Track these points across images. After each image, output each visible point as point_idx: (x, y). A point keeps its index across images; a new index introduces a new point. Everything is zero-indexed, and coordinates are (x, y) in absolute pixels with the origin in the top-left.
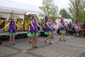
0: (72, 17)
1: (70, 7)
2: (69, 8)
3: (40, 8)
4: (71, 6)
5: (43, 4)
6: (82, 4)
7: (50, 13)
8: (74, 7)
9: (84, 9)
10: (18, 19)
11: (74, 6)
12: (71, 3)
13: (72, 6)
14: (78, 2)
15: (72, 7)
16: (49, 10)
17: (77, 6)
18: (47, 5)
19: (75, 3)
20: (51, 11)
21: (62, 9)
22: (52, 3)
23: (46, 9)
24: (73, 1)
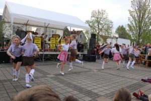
0: (133, 38)
1: (130, 24)
2: (128, 25)
3: (87, 22)
4: (131, 22)
5: (92, 17)
6: (147, 20)
7: (101, 30)
8: (136, 24)
9: (149, 27)
10: (53, 35)
11: (135, 22)
12: (131, 17)
13: (134, 22)
14: (142, 18)
15: (133, 24)
16: (100, 26)
17: (140, 22)
18: (98, 18)
19: (137, 18)
20: (103, 27)
21: (120, 26)
22: (104, 16)
23: (96, 25)
24: (135, 16)
